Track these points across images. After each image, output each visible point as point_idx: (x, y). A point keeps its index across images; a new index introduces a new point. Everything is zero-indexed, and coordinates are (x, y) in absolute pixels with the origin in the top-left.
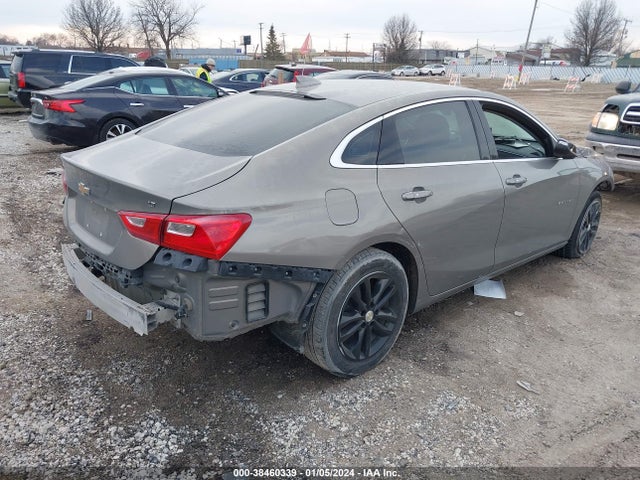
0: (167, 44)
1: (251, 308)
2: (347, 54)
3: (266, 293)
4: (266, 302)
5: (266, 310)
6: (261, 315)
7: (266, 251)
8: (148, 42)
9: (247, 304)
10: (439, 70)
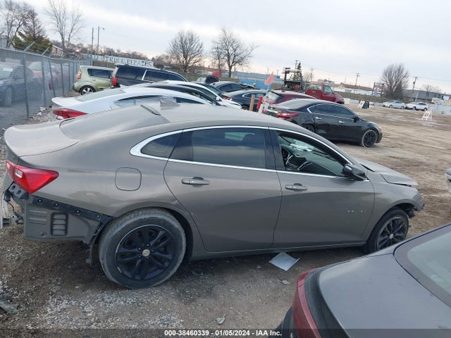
0: (230, 67)
1: (55, 227)
2: (356, 87)
3: (66, 220)
4: (66, 226)
5: (66, 230)
6: (63, 233)
7: (65, 196)
8: (219, 65)
9: (52, 225)
10: (423, 107)
